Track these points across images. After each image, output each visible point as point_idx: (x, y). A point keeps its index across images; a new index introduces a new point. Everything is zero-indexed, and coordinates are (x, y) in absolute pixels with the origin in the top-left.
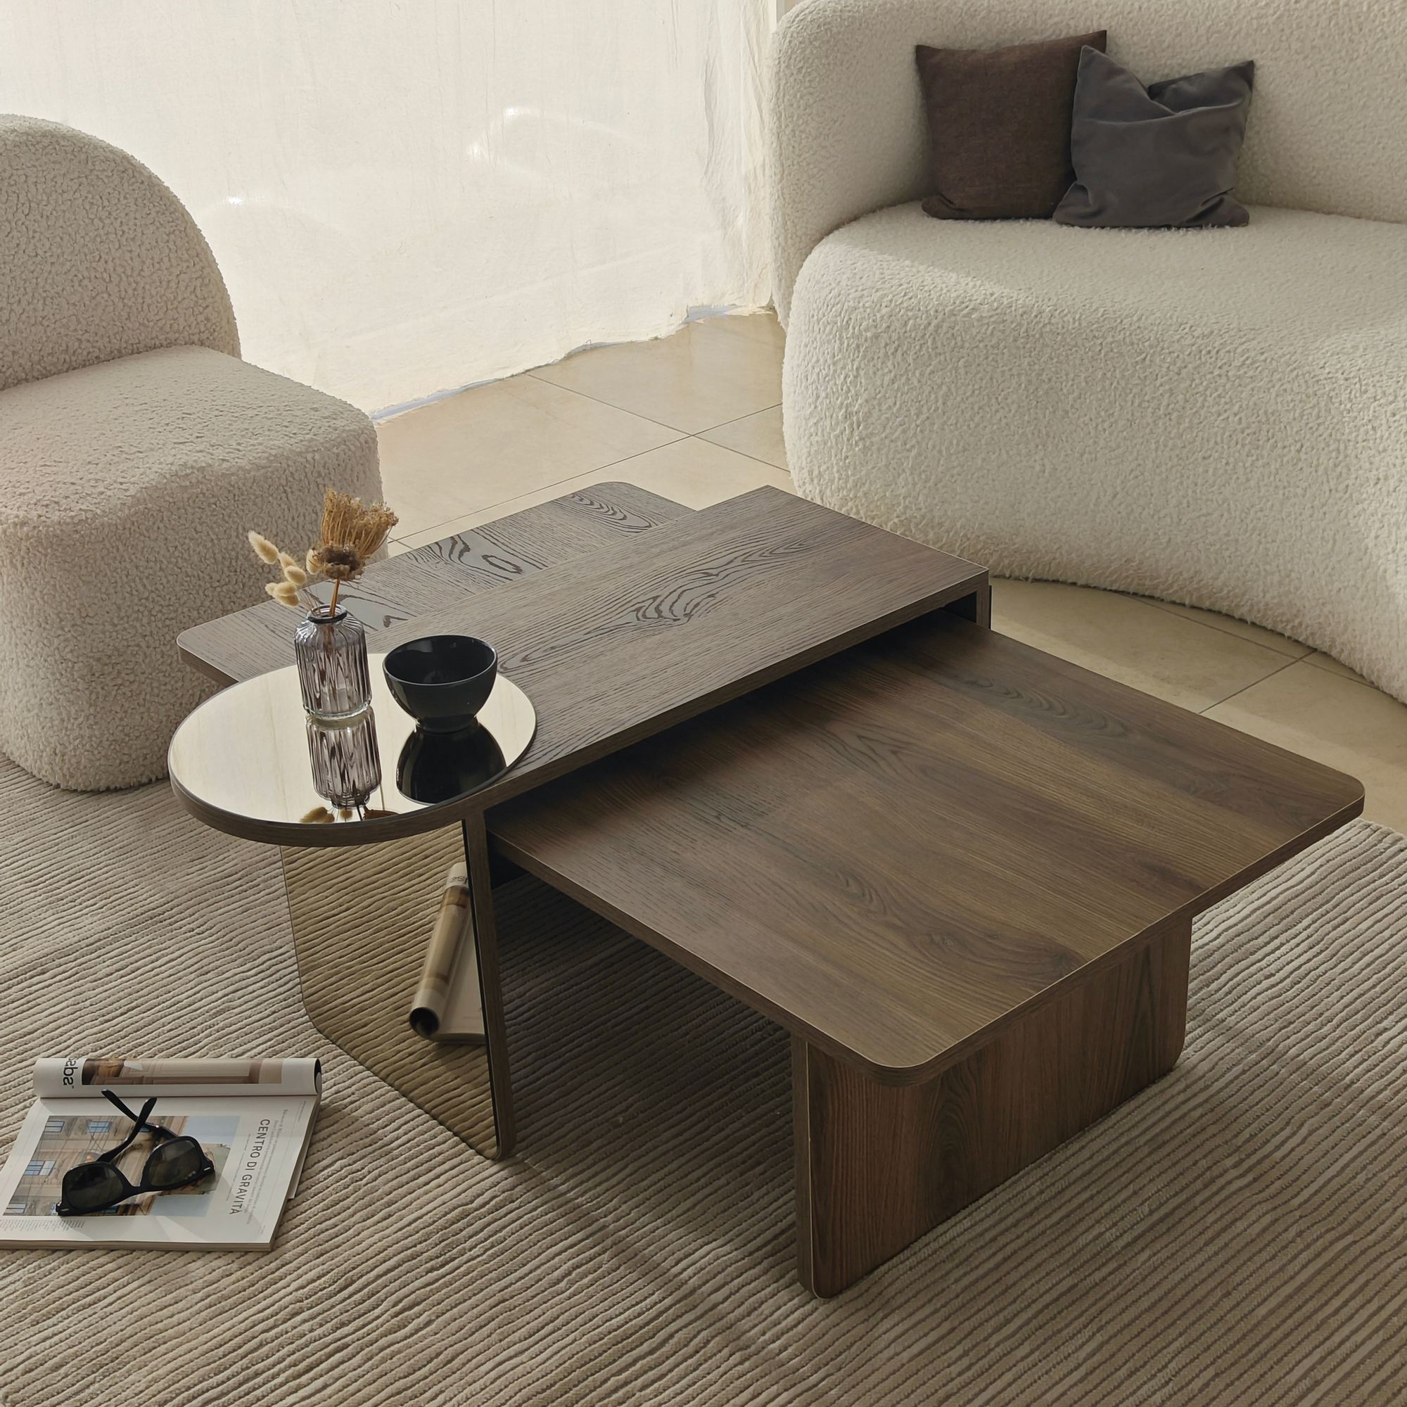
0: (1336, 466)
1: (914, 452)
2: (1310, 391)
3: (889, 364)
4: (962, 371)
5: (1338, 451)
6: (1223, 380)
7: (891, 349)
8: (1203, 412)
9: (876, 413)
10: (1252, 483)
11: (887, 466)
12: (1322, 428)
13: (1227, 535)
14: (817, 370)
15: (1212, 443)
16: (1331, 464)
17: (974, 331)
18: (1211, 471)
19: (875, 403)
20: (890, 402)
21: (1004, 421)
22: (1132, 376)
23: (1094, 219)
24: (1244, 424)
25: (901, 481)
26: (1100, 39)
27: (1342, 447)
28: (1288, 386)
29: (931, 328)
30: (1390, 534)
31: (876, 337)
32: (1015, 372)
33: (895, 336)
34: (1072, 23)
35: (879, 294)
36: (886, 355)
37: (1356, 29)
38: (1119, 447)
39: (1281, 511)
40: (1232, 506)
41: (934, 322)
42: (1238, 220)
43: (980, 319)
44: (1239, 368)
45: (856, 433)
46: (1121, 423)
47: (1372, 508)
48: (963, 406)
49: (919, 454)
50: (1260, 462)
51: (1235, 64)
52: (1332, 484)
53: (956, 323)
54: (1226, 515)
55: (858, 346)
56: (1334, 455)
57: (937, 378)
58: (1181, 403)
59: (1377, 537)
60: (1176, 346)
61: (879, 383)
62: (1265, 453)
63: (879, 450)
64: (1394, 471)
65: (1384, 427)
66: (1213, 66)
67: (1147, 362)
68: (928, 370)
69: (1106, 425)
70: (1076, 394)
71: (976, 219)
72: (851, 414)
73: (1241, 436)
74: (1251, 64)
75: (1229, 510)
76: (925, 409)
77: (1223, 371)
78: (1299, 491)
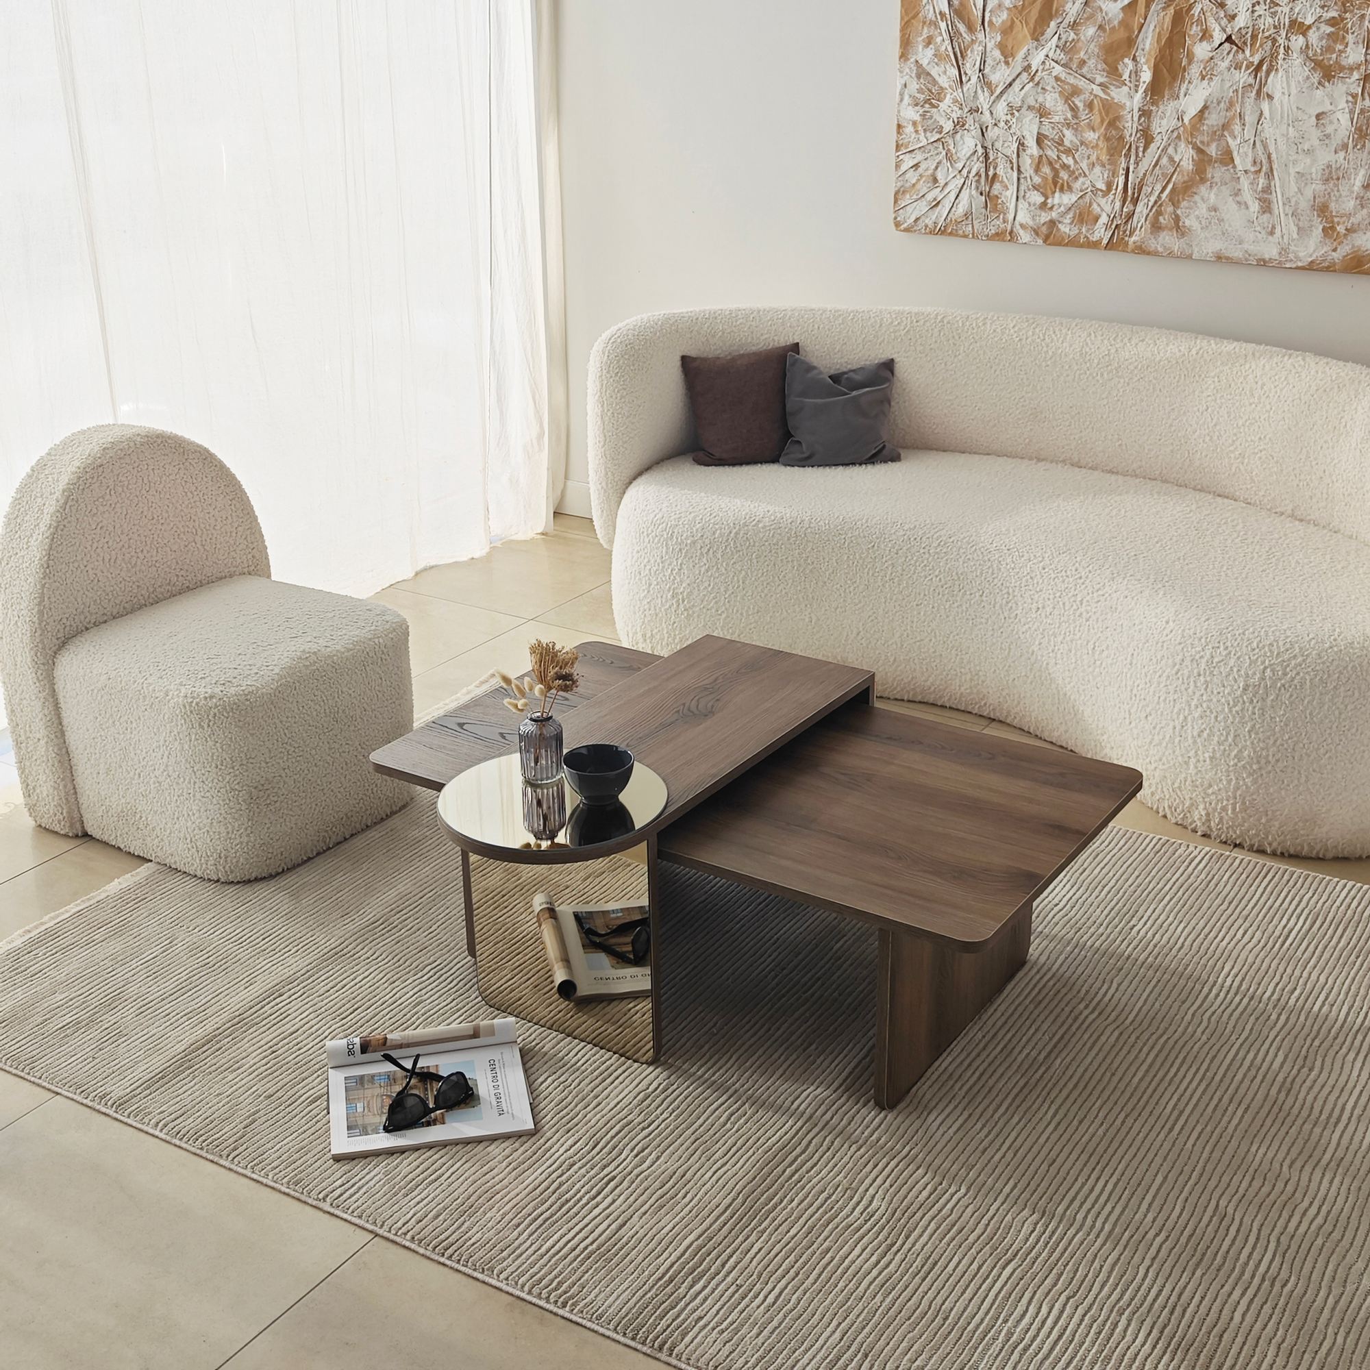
0: (1007, 603)
1: (724, 616)
2: (986, 558)
3: (704, 560)
4: (755, 561)
5: (1008, 593)
6: (927, 556)
7: (705, 550)
8: (915, 577)
9: (696, 592)
10: (951, 618)
11: (704, 626)
12: (996, 580)
13: (934, 652)
14: (648, 567)
15: (922, 595)
16: (1004, 601)
17: (761, 535)
18: (922, 613)
20: (706, 584)
21: (784, 591)
22: (867, 556)
23: (807, 461)
24: (943, 582)
26: (796, 347)
27: (1011, 591)
28: (970, 557)
29: (732, 535)
30: (1049, 640)
31: (694, 543)
32: (790, 559)
33: (707, 541)
34: (776, 338)
35: (693, 515)
36: (701, 554)
37: (957, 337)
38: (860, 602)
39: (971, 634)
40: (938, 634)
41: (734, 531)
42: (895, 458)
43: (764, 527)
44: (937, 547)
45: (682, 606)
46: (862, 587)
47: (1035, 626)
48: (756, 584)
49: (728, 617)
50: (956, 605)
51: (882, 361)
52: (1006, 614)
53: (748, 531)
54: (933, 640)
55: (680, 550)
56: (1006, 596)
57: (738, 567)
58: (900, 572)
59: (1040, 644)
60: (894, 537)
61: (697, 572)
62: (958, 599)
63: (698, 616)
64: (1049, 603)
65: (1039, 576)
66: (868, 363)
67: (876, 547)
68: (732, 562)
69: (852, 589)
70: (831, 571)
71: (729, 465)
72: (677, 594)
73: (941, 590)
74: (892, 360)
75: (935, 637)
76: (730, 587)
77: (926, 550)
78: (983, 620)
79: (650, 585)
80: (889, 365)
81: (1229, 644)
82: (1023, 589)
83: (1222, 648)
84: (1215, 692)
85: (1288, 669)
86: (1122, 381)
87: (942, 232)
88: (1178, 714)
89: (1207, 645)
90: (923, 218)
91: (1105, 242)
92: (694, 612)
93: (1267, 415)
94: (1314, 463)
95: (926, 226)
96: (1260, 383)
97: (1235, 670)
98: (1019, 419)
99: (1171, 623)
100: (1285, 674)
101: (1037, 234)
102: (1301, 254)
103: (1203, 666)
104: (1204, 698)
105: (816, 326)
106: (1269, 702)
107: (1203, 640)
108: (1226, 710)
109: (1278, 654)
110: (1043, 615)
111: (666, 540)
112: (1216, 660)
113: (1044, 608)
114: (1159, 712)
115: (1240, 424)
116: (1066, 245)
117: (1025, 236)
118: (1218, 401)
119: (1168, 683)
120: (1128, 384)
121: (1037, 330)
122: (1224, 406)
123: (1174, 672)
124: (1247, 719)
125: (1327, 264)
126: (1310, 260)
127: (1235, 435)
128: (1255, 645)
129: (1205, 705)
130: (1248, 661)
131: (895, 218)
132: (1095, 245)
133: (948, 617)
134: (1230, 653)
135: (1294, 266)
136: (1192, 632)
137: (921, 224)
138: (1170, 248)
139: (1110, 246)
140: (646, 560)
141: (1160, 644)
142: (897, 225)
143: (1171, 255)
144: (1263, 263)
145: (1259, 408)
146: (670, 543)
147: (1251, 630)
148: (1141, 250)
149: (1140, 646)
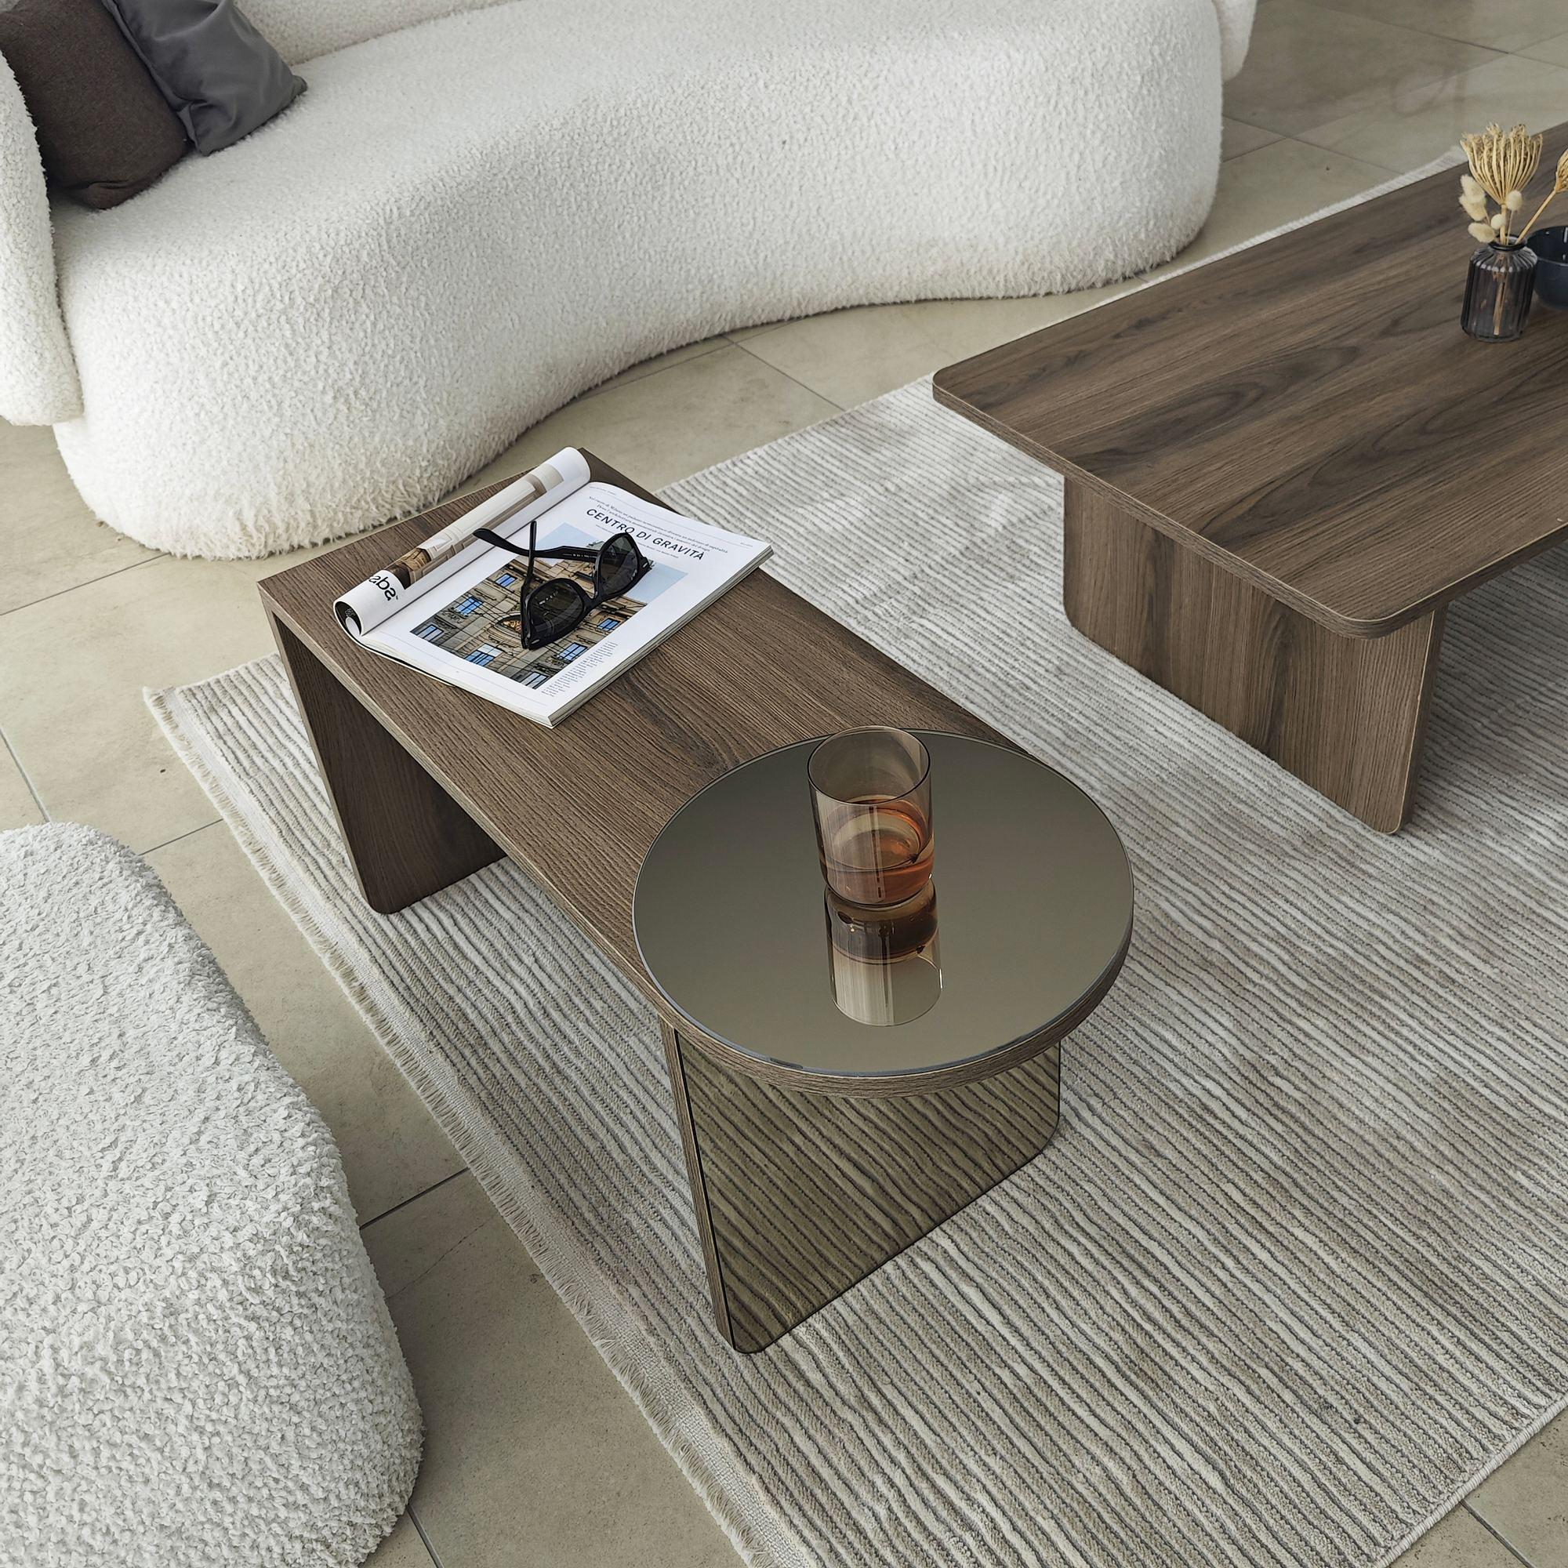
0: (735, 158)
3: (365, 309)
4: (428, 272)
6: (606, 150)
7: (358, 294)
8: (604, 188)
10: (664, 221)
12: (707, 136)
16: (730, 159)
17: (417, 226)
18: (628, 235)
19: (367, 358)
25: (419, 419)
27: (734, 140)
28: (660, 122)
31: (335, 290)
36: (356, 302)
39: (694, 230)
44: (610, 133)
53: (398, 229)
56: (730, 150)
57: (413, 293)
58: (585, 190)
61: (362, 334)
62: (667, 189)
63: (388, 406)
73: (641, 188)
79: (280, 404)
82: (751, 128)
84: (1111, 102)
88: (1070, 155)
89: (1081, 52)
92: (379, 403)
97: (1125, 65)
108: (1130, 116)
110: (795, 147)
111: (284, 312)
112: (1100, 66)
113: (791, 137)
114: (1041, 169)
123: (1051, 108)
129: (1104, 126)
133: (659, 221)
140: (253, 368)
141: (1017, 87)
146: (293, 313)
149: (983, 104)
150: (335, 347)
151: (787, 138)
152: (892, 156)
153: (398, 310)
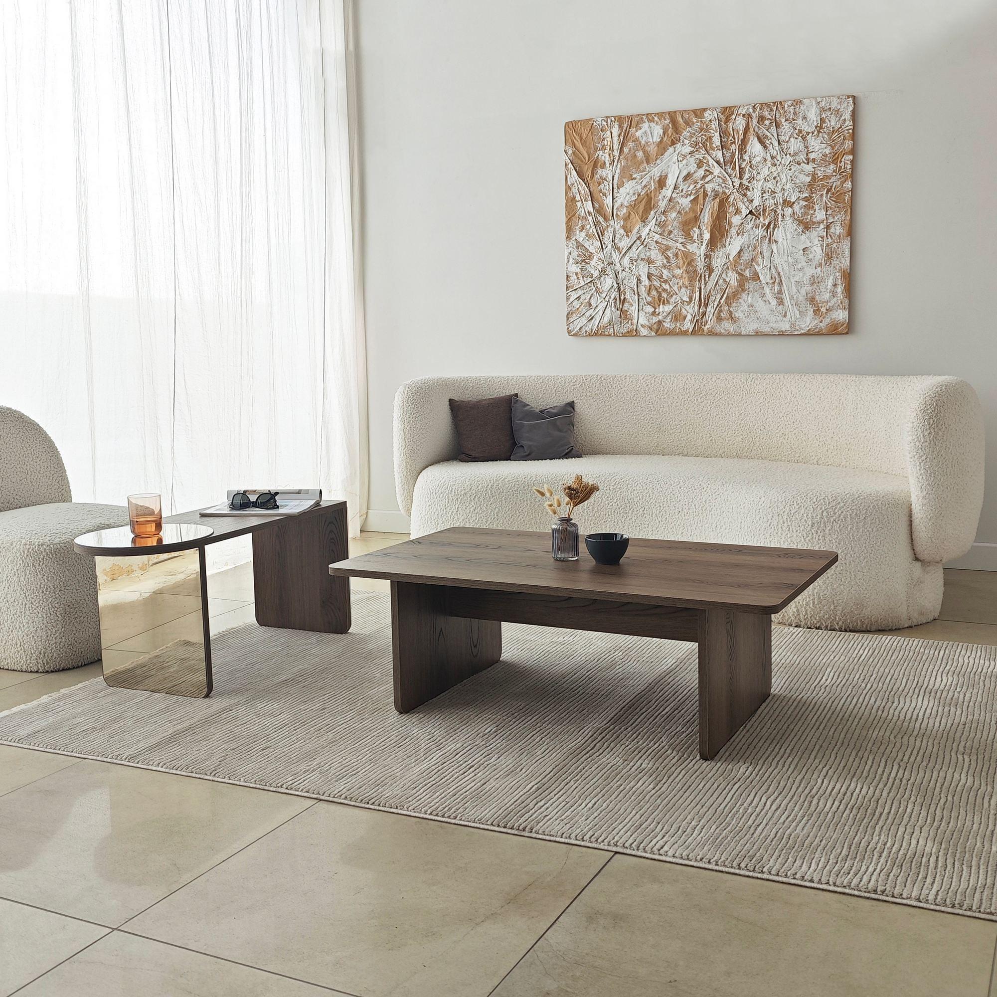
2: (645, 488)
3: (473, 503)
4: (504, 502)
5: (660, 506)
8: (602, 505)
10: (626, 527)
12: (652, 500)
14: (436, 514)
15: (607, 516)
17: (507, 486)
18: (608, 527)
19: (467, 520)
20: (474, 518)
21: (522, 519)
23: (526, 458)
24: (619, 506)
26: (516, 395)
27: (661, 505)
28: (635, 488)
29: (489, 487)
31: (466, 493)
32: (525, 499)
33: (474, 492)
34: (504, 391)
36: (471, 500)
37: (610, 387)
41: (490, 484)
42: (578, 456)
47: (678, 523)
48: (505, 516)
50: (628, 518)
51: (567, 402)
52: (659, 520)
53: (498, 484)
55: (457, 499)
56: (659, 508)
57: (493, 506)
58: (593, 502)
61: (468, 511)
64: (686, 507)
66: (559, 404)
68: (490, 503)
71: (480, 461)
73: (619, 510)
74: (573, 402)
76: (489, 519)
77: (608, 488)
78: (646, 526)
79: (438, 524)
80: (571, 405)
81: (799, 502)
82: (669, 502)
83: (795, 505)
84: (795, 531)
85: (836, 510)
86: (709, 402)
87: (596, 334)
89: (786, 505)
90: (584, 327)
91: (691, 330)
93: (796, 408)
94: (827, 430)
95: (586, 331)
96: (790, 391)
97: (805, 515)
98: (651, 431)
99: (763, 498)
100: (835, 514)
101: (651, 330)
102: (803, 326)
103: (785, 517)
104: (788, 535)
105: (527, 384)
106: (827, 531)
107: (784, 503)
108: (803, 540)
109: (829, 503)
110: (683, 515)
111: (448, 495)
112: (792, 512)
115: (781, 416)
116: (669, 334)
117: (644, 332)
118: (767, 405)
119: (765, 532)
120: (713, 403)
121: (657, 379)
122: (770, 407)
124: (815, 543)
125: (817, 330)
126: (808, 329)
127: (779, 423)
128: (815, 500)
129: (789, 540)
130: (812, 509)
131: (568, 329)
132: (684, 333)
133: (623, 527)
134: (801, 506)
135: (799, 333)
136: (776, 500)
137: (583, 331)
138: (728, 330)
139: (694, 333)
140: (435, 509)
142: (569, 332)
143: (729, 335)
144: (782, 334)
145: (791, 405)
146: (450, 495)
147: (811, 493)
148: (712, 333)
149: (745, 516)
150: (458, 512)
151: (680, 510)
152: (714, 530)
153: (485, 509)
